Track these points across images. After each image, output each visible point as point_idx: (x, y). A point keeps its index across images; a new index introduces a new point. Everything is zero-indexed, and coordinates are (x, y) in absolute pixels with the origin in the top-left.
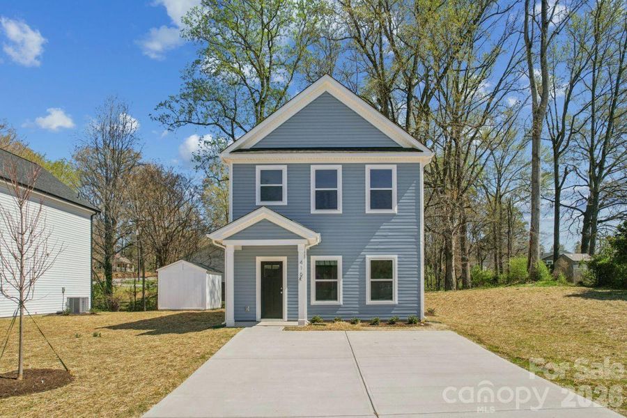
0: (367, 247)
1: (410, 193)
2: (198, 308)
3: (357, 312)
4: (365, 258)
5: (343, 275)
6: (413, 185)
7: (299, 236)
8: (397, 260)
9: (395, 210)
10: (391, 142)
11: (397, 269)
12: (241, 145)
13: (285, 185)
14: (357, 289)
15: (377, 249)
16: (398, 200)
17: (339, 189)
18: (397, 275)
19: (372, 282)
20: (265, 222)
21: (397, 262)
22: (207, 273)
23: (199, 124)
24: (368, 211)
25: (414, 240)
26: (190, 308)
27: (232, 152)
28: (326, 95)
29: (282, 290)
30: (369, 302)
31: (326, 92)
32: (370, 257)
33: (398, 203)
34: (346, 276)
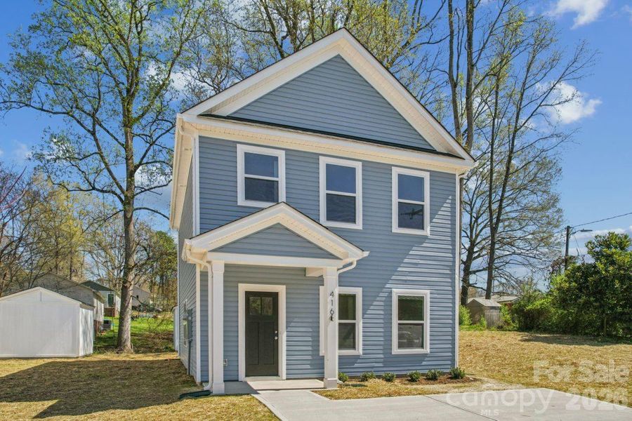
0: (394, 277)
1: (445, 210)
2: (63, 355)
3: (381, 365)
4: (391, 292)
5: (364, 314)
6: (448, 201)
7: (331, 254)
8: (429, 296)
9: (427, 231)
10: (424, 142)
11: (429, 308)
12: (211, 110)
13: (282, 179)
14: (382, 334)
15: (406, 281)
16: (432, 218)
17: (359, 195)
18: (429, 317)
19: (399, 324)
20: (278, 228)
21: (429, 300)
22: (81, 306)
23: (42, 110)
24: (396, 229)
25: (448, 272)
26: (56, 355)
27: (200, 115)
28: (338, 61)
29: (277, 335)
30: (396, 350)
31: (338, 56)
32: (398, 291)
33: (431, 222)
34: (366, 316)
